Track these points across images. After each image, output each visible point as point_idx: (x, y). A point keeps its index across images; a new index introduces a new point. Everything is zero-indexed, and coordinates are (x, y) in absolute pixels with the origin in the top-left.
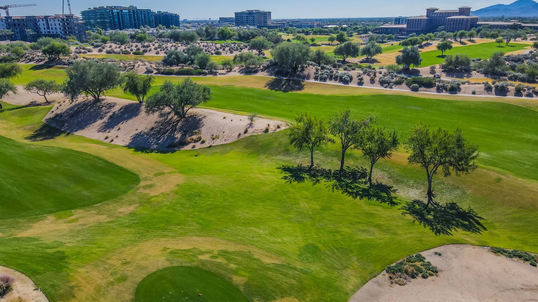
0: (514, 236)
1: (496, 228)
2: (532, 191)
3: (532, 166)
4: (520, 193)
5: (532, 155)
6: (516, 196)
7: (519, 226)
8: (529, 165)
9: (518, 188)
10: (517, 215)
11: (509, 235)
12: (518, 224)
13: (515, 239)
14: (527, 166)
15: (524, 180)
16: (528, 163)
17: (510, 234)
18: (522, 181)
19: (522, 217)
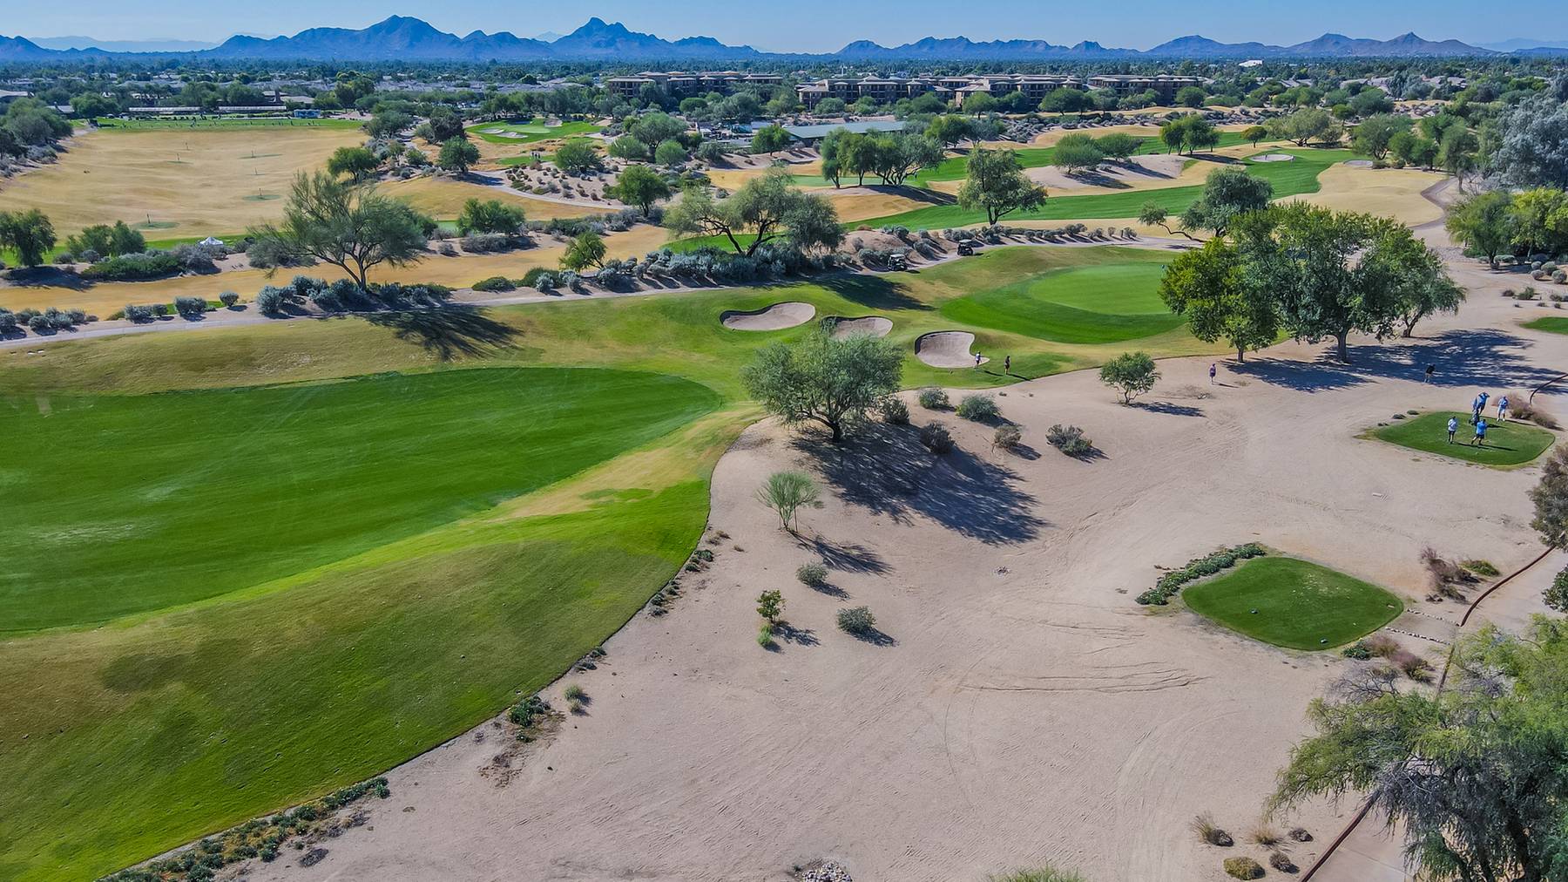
0: (71, 836)
1: (9, 843)
2: (64, 666)
3: (30, 581)
4: (32, 688)
5: (18, 544)
6: (24, 704)
7: (73, 797)
8: (22, 581)
9: (18, 674)
10: (52, 765)
11: (54, 844)
12: (66, 791)
13: (77, 848)
14: (17, 590)
15: (27, 641)
16: (15, 576)
17: (57, 838)
18: (24, 647)
19: (70, 763)
